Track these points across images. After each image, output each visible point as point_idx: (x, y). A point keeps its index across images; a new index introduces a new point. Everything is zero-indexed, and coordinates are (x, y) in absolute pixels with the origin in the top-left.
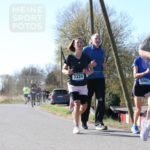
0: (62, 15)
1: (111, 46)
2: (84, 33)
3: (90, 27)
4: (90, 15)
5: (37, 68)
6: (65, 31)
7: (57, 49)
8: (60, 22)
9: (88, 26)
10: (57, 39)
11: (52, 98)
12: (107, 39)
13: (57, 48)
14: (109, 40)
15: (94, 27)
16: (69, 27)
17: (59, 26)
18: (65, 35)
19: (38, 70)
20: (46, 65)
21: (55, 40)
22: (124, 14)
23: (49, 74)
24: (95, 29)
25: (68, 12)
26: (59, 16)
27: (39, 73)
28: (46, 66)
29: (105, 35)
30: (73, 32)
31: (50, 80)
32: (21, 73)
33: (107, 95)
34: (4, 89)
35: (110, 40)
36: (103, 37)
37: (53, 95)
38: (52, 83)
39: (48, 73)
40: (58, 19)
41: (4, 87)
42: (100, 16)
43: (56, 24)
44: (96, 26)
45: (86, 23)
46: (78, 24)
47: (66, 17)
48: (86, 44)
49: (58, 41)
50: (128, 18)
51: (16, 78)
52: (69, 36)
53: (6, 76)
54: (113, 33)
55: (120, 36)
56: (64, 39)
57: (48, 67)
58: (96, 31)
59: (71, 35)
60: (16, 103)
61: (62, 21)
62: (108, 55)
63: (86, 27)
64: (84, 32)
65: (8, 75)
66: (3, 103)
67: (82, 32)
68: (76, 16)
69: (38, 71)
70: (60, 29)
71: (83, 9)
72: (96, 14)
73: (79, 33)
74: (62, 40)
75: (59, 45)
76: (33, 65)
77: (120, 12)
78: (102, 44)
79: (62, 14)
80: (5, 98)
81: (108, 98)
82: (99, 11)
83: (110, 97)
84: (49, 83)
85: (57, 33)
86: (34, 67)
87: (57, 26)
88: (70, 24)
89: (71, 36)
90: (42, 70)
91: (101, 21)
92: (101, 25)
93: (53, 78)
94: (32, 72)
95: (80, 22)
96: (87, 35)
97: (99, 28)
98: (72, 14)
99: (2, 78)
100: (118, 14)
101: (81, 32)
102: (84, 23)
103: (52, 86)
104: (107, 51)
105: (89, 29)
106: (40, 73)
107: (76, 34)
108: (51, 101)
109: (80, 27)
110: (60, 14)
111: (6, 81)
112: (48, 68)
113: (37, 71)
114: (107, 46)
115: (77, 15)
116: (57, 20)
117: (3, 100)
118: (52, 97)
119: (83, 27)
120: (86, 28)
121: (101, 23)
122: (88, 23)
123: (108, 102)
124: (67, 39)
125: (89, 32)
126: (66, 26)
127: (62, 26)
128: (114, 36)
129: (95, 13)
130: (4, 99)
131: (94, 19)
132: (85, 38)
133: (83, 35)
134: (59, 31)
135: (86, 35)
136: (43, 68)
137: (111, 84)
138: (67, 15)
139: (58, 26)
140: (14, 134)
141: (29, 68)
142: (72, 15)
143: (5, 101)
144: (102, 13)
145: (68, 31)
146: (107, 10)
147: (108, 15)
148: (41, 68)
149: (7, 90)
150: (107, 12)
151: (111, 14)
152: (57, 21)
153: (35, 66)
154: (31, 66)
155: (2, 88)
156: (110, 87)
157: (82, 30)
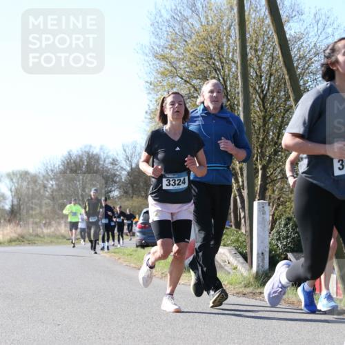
0: (165, 20)
1: (292, 99)
2: (222, 67)
3: (238, 51)
4: (237, 21)
5: (102, 154)
6: (173, 60)
7: (152, 107)
8: (160, 38)
9: (231, 48)
10: (152, 79)
11: (140, 232)
12: (280, 80)
13: (153, 105)
14: (285, 83)
15: (248, 50)
16: (182, 51)
17: (159, 46)
18: (174, 72)
19: (103, 159)
20: (123, 146)
21: (147, 82)
22: (323, 17)
23: (132, 169)
24: (249, 56)
25: (182, 11)
26: (158, 23)
27: (107, 167)
28: (125, 151)
29: (274, 71)
30: (192, 63)
31: (135, 185)
32: (61, 167)
33: (280, 224)
34: (15, 208)
35: (288, 84)
36: (271, 75)
37: (142, 223)
38: (140, 192)
39: (129, 169)
40: (155, 28)
41: (15, 202)
42: (263, 22)
43: (150, 43)
44: (251, 49)
45: (227, 40)
46: (206, 43)
47: (176, 25)
48: (227, 93)
49: (155, 86)
50: (335, 26)
51: (48, 181)
52: (182, 72)
53: (21, 175)
54: (295, 65)
55: (314, 74)
56: (170, 80)
57: (129, 152)
58: (251, 59)
59: (187, 70)
60: (46, 243)
61: (165, 35)
62: (282, 122)
63: (225, 49)
64: (222, 63)
65: (26, 173)
66: (14, 243)
67: (217, 64)
68: (201, 22)
69: (105, 161)
70: (161, 55)
71: (219, 4)
72: (253, 16)
73: (208, 65)
74: (165, 83)
75: (157, 97)
76: (91, 146)
77: (313, 11)
78: (268, 94)
79: (167, 16)
80: (19, 230)
81: (283, 231)
82: (260, 10)
83: (288, 230)
84: (131, 192)
85: (154, 64)
86: (94, 153)
87: (153, 48)
88: (186, 41)
89: (188, 72)
90: (113, 160)
91: (264, 35)
92: (264, 45)
93: (141, 179)
94: (87, 165)
95: (211, 37)
96: (229, 70)
97: (260, 53)
98: (191, 17)
99: (12, 180)
100: (308, 18)
101: (214, 64)
102: (222, 40)
103: (140, 199)
104: (281, 112)
105: (233, 54)
106: (109, 167)
107: (201, 69)
108: (138, 238)
109: (212, 49)
110: (161, 16)
111: (21, 187)
112: (129, 155)
113: (101, 163)
114: (279, 98)
115: (203, 20)
116: (153, 33)
117: (14, 235)
118: (140, 228)
119: (219, 49)
120: (228, 53)
121: (266, 39)
122: (231, 41)
123: (281, 243)
124: (179, 80)
125: (234, 62)
126: (176, 48)
127: (166, 48)
128: (299, 75)
129: (249, 14)
130: (15, 233)
131: (247, 29)
132: (223, 79)
133: (219, 70)
134: (158, 61)
135: (227, 71)
136: (117, 155)
137: (290, 196)
138: (178, 19)
139: (155, 47)
140: (43, 322)
141: (80, 153)
142: (190, 20)
143: (18, 239)
144: (267, 13)
145: (180, 60)
146: (280, 8)
147: (283, 20)
148: (110, 154)
149: (25, 211)
150: (281, 12)
151: (290, 18)
152: (151, 34)
153: (96, 151)
154: (87, 150)
155: (13, 206)
156: (288, 203)
157: (216, 58)
